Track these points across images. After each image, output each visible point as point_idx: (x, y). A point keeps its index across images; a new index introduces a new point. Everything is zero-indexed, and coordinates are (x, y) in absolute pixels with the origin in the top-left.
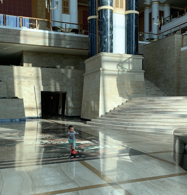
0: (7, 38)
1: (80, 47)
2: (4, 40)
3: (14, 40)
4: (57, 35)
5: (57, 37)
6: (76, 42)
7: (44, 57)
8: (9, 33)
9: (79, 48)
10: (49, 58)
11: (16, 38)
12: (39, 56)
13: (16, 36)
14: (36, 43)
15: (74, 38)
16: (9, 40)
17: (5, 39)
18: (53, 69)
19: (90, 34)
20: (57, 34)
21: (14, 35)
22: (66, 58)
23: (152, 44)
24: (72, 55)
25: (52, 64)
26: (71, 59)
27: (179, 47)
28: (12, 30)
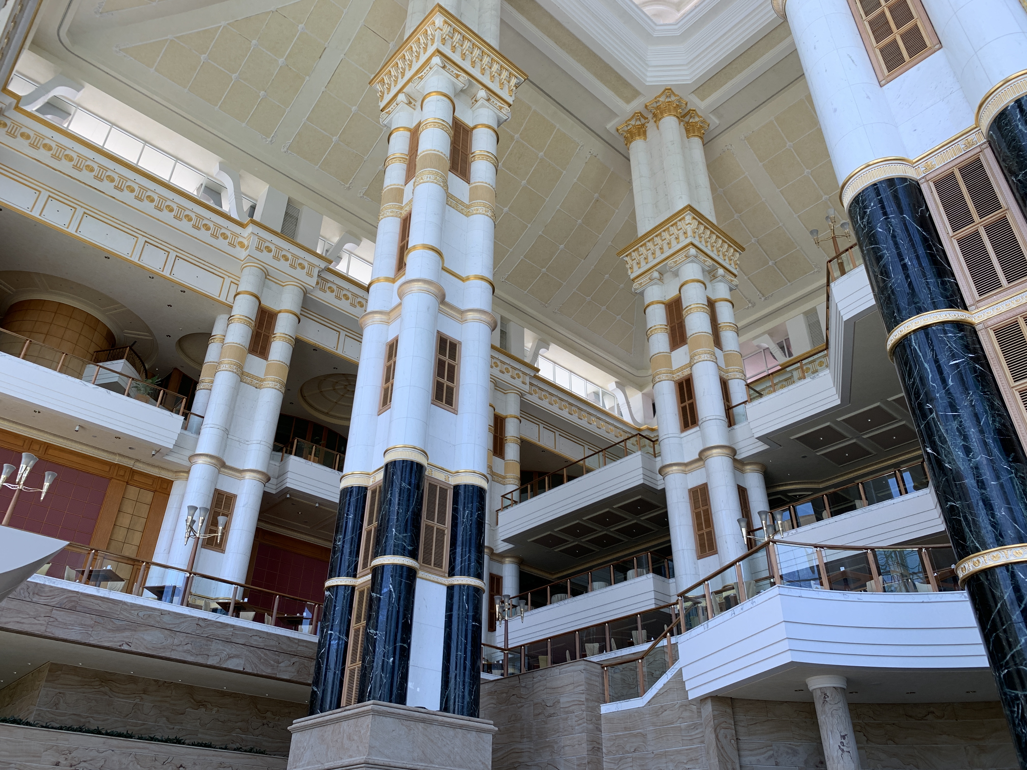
0: (20, 615)
1: (268, 671)
2: (6, 623)
3: (41, 625)
4: (201, 623)
5: (199, 627)
6: (259, 652)
7: (122, 695)
8: (34, 600)
9: (264, 674)
10: (137, 701)
11: (52, 620)
12: (102, 689)
13: (54, 611)
14: (119, 644)
15: (255, 638)
16: (23, 623)
17: (12, 620)
18: (148, 745)
19: (327, 632)
20: (199, 619)
21: (50, 608)
22: (201, 704)
23: (506, 681)
24: (223, 694)
25: (144, 724)
26: (216, 709)
27: (596, 701)
28: (47, 589)
